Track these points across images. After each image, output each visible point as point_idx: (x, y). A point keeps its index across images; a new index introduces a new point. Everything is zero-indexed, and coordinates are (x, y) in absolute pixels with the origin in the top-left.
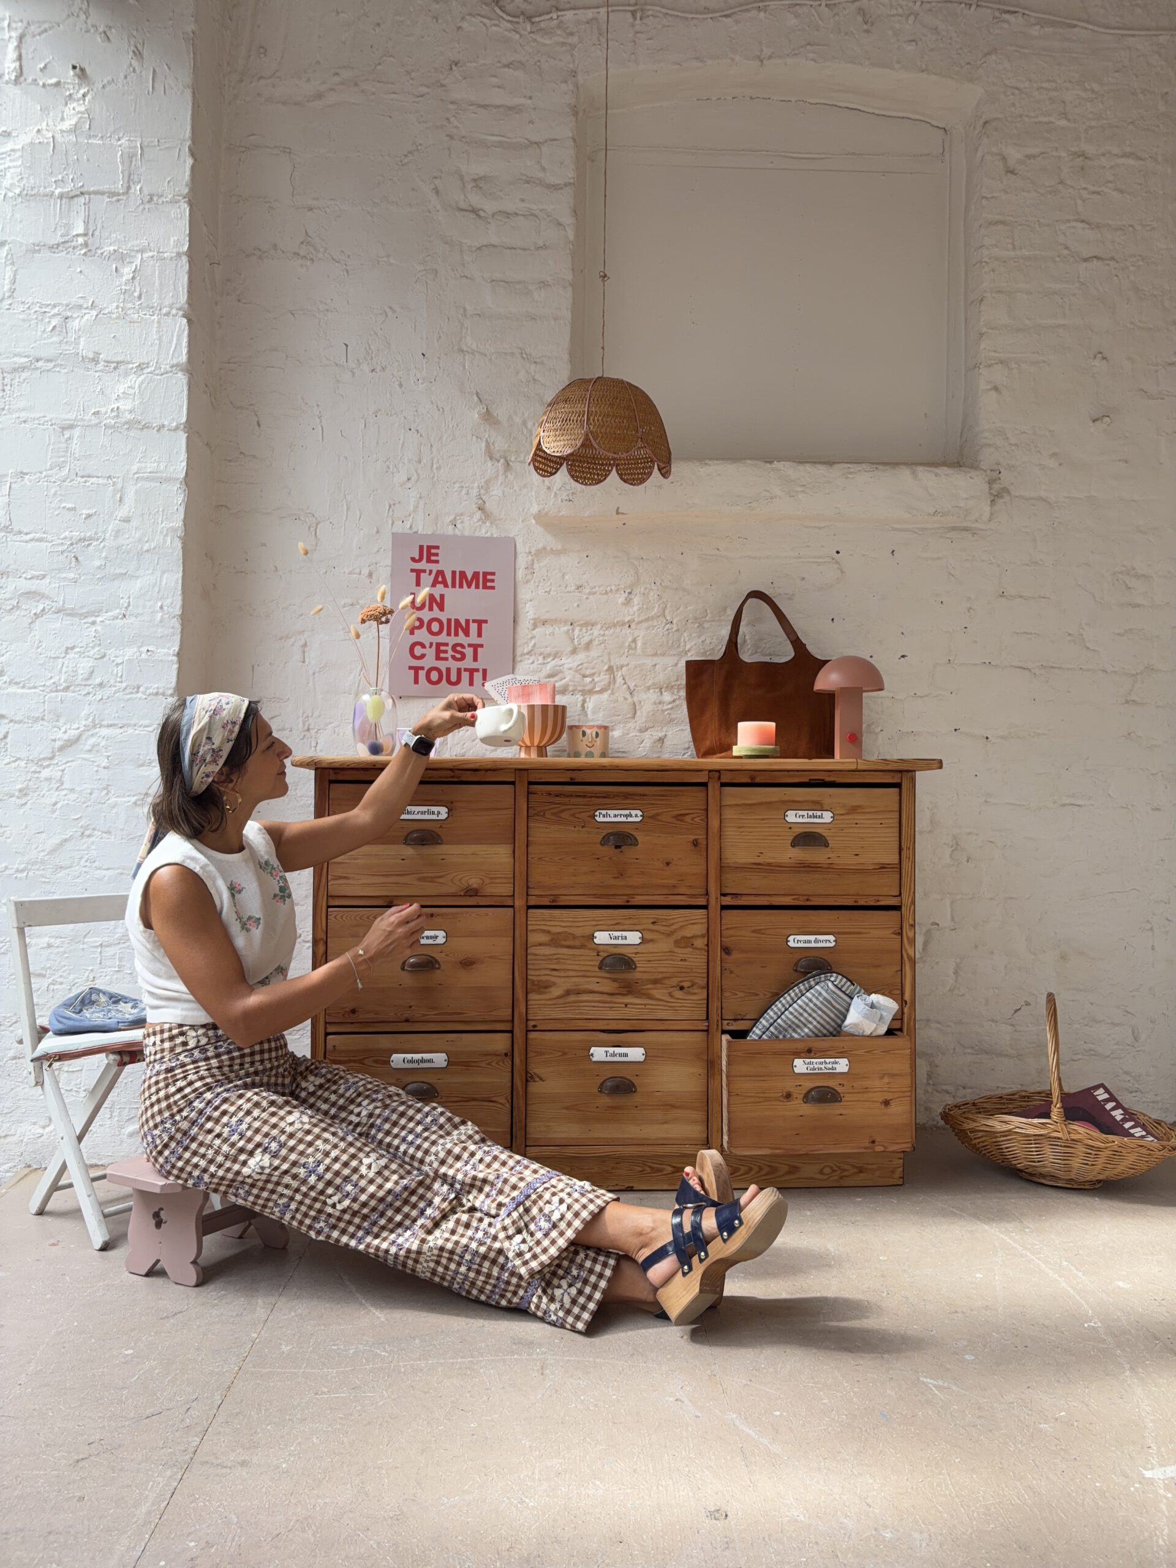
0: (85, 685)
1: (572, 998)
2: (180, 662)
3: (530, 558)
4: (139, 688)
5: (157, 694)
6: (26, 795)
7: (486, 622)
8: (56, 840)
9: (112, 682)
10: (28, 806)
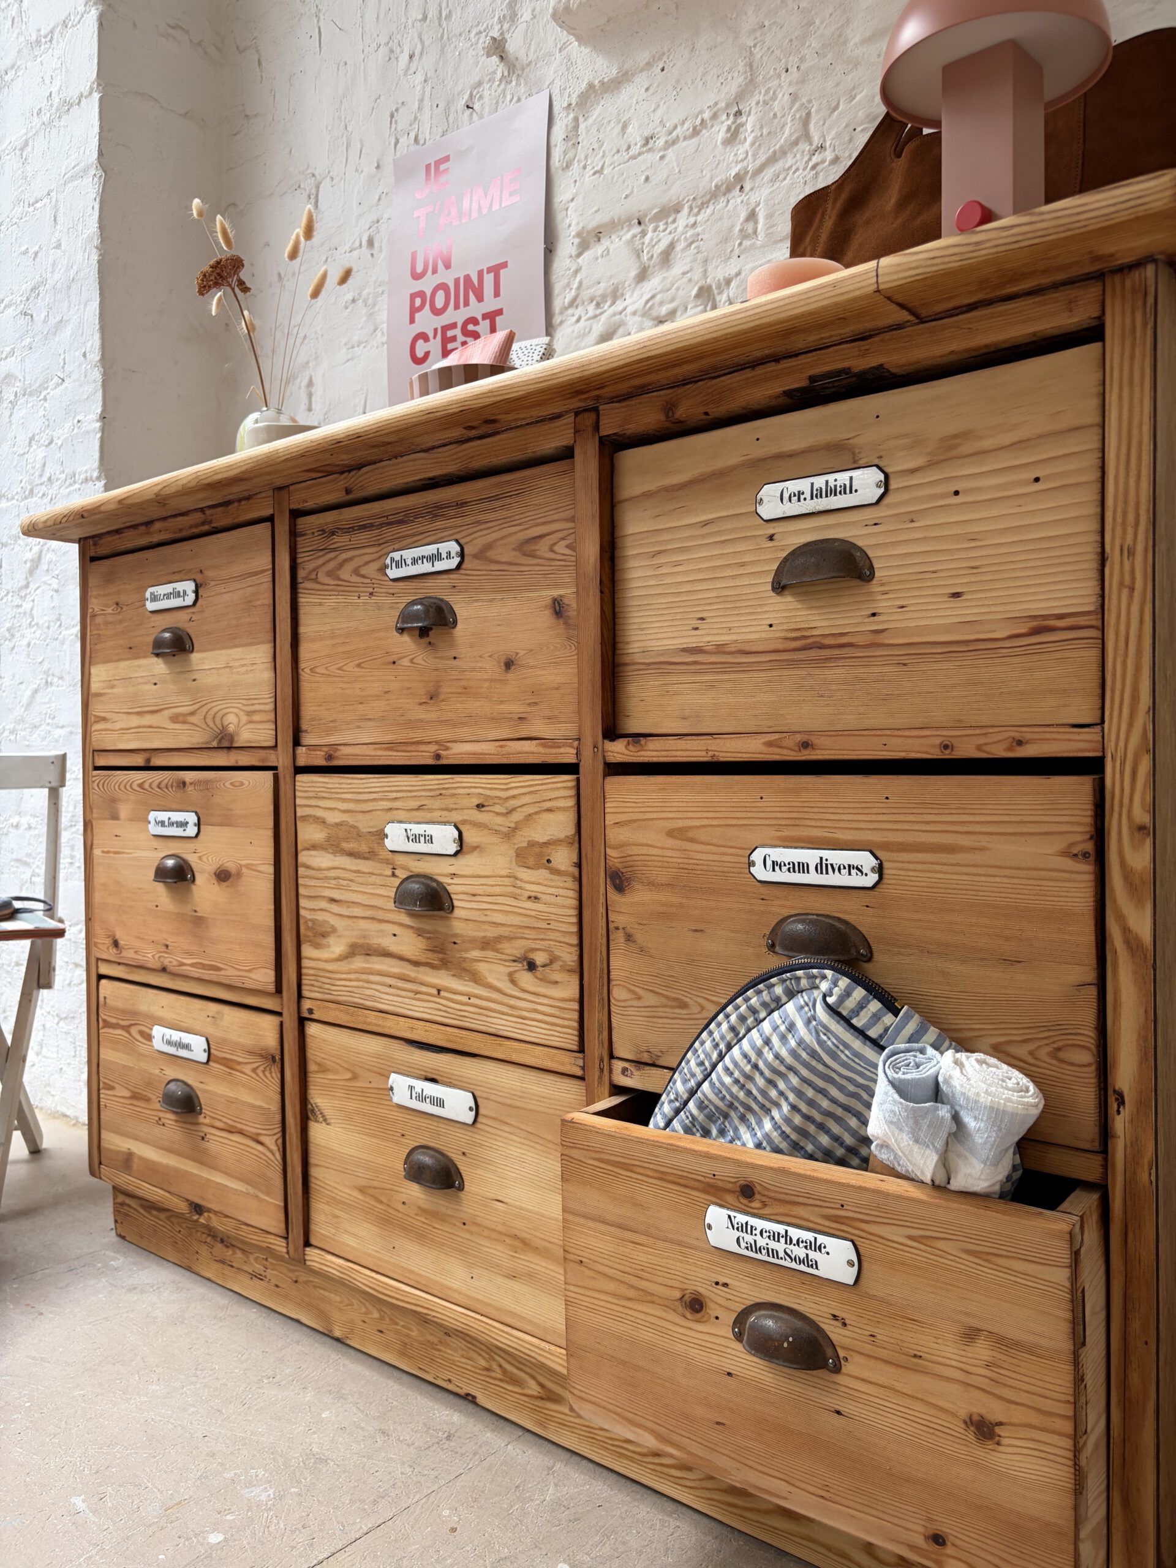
0: (41, 484)
1: (359, 963)
2: (103, 430)
3: (572, 116)
4: (74, 475)
5: (86, 480)
6: (13, 636)
7: (504, 265)
8: (29, 693)
9: (57, 472)
10: (15, 651)
